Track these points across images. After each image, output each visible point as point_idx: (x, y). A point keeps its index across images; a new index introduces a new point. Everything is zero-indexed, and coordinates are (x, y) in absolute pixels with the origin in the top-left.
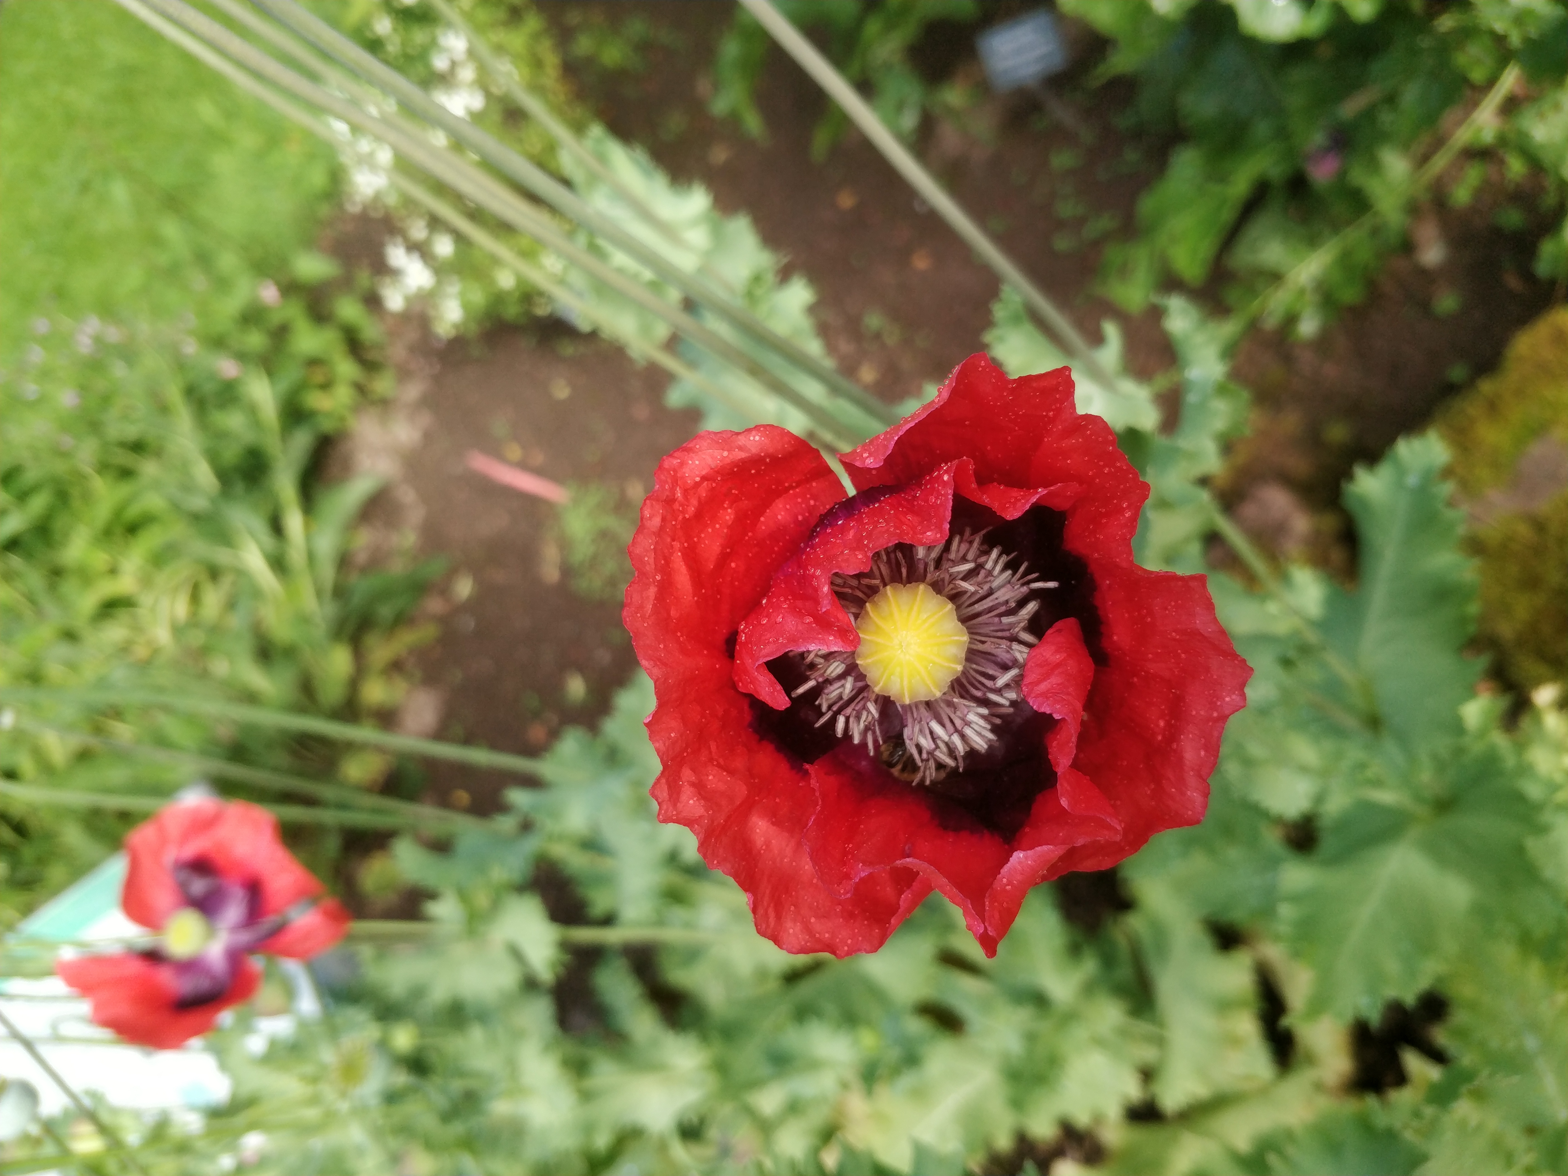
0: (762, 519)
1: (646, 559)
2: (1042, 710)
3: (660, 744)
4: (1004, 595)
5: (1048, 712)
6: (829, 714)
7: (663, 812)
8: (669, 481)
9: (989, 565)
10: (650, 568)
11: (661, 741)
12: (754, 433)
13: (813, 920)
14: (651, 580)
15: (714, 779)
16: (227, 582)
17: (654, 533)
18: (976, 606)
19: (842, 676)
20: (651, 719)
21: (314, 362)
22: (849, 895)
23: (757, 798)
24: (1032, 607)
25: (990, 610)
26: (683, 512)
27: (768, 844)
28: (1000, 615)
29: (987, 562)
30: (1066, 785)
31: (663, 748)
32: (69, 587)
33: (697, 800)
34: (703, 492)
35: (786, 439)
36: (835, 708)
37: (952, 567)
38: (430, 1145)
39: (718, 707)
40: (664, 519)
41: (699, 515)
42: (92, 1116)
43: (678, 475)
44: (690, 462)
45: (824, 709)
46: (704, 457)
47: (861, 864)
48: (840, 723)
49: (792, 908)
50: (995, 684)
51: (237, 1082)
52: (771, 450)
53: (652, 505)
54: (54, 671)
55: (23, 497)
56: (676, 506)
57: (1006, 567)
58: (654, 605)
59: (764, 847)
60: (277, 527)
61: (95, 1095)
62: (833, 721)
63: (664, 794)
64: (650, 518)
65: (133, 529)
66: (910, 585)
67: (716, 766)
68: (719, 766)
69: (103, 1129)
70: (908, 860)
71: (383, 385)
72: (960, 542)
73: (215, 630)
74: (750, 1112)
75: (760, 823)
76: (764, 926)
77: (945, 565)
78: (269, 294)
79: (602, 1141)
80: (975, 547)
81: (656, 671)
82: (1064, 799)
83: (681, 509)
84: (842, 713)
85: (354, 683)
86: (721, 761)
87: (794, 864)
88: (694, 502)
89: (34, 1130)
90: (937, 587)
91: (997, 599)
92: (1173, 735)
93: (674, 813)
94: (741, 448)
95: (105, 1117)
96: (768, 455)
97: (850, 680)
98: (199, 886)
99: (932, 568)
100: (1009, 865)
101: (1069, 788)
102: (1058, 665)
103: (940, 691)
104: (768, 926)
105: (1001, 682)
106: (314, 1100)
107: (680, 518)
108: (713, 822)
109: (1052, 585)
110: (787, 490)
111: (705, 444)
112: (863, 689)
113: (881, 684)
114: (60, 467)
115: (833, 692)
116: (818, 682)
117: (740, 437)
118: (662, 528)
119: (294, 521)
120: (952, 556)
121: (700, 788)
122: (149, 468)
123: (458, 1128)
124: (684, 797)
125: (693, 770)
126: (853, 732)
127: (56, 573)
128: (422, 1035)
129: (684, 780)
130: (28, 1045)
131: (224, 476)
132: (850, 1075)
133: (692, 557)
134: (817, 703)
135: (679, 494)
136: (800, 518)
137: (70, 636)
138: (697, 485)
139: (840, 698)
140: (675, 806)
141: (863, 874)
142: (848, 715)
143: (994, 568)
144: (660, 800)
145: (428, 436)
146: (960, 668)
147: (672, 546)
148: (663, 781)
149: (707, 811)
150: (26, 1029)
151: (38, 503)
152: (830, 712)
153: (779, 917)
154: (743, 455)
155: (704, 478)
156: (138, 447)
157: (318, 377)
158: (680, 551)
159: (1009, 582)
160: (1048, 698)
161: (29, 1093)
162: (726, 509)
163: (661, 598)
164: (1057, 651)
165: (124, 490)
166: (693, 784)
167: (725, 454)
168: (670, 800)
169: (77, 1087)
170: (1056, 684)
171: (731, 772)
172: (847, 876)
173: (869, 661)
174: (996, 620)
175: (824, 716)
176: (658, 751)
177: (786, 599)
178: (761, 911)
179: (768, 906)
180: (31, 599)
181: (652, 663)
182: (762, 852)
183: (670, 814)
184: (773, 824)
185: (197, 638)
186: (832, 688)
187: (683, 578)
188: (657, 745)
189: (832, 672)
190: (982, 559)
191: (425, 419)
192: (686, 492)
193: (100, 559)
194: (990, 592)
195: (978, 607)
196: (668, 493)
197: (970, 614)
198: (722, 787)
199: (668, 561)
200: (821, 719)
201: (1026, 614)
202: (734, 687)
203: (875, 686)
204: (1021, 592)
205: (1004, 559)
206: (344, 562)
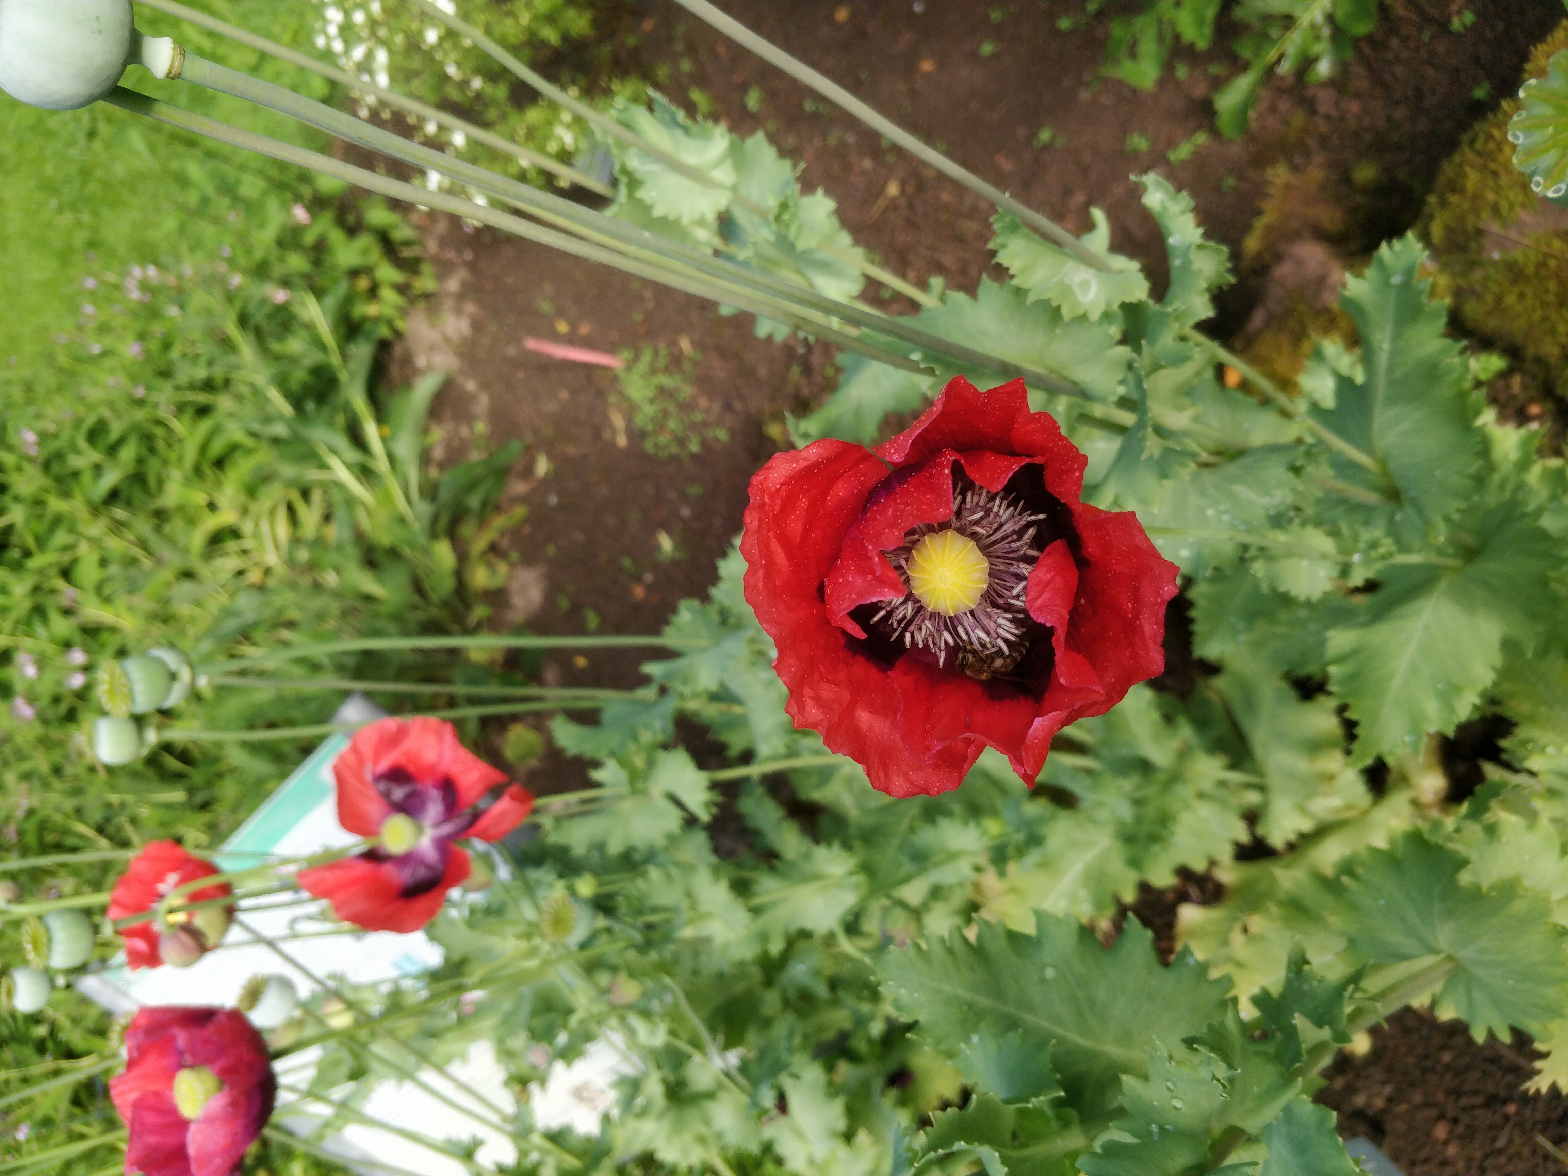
0: (828, 498)
1: (753, 551)
2: (1039, 621)
3: (786, 678)
4: (1009, 528)
5: (1043, 622)
6: (899, 630)
7: (796, 721)
8: (759, 493)
9: (995, 509)
10: (757, 557)
11: (786, 676)
12: (811, 447)
13: (911, 773)
14: (759, 566)
15: (827, 692)
16: (317, 496)
17: (755, 532)
18: (991, 537)
19: (905, 602)
20: (776, 663)
21: (354, 273)
22: (931, 761)
23: (858, 698)
24: (1031, 532)
25: (1004, 538)
26: (773, 510)
27: (871, 727)
28: (1009, 543)
29: (994, 506)
30: (1063, 668)
31: (788, 680)
32: (175, 526)
33: (817, 708)
34: (783, 493)
35: (835, 445)
36: (903, 625)
37: (969, 517)
38: (633, 974)
39: (820, 640)
40: (760, 520)
41: (783, 509)
42: (337, 995)
43: (764, 487)
44: (771, 476)
45: (895, 625)
46: (780, 470)
47: (936, 741)
48: (907, 638)
49: (895, 767)
50: (1011, 594)
51: (448, 948)
52: (826, 456)
53: (750, 514)
54: (183, 609)
55: (113, 450)
56: (766, 508)
57: (1008, 507)
58: (764, 582)
59: (869, 730)
60: (357, 439)
61: (338, 977)
62: (902, 636)
63: (795, 710)
64: (751, 522)
65: (220, 463)
66: (941, 533)
67: (826, 682)
68: (828, 681)
69: (350, 1005)
70: (966, 734)
71: (426, 282)
72: (973, 495)
73: (319, 543)
74: (902, 904)
75: (863, 715)
76: (877, 784)
77: (965, 513)
78: (300, 214)
79: (776, 948)
80: (984, 495)
81: (774, 630)
82: (1062, 678)
83: (770, 509)
84: (908, 630)
85: (459, 574)
86: (829, 677)
87: (891, 737)
88: (779, 501)
89: (297, 1013)
90: (961, 531)
91: (1005, 531)
92: (1136, 617)
93: (804, 720)
94: (804, 460)
95: (349, 995)
96: (823, 459)
97: (910, 603)
98: (399, 793)
99: (954, 520)
100: (1033, 727)
101: (1065, 670)
102: (1049, 582)
103: (975, 604)
104: (880, 783)
105: (1015, 592)
106: (533, 952)
107: (771, 515)
108: (830, 722)
109: (1042, 516)
110: (843, 474)
111: (779, 462)
112: (920, 609)
113: (932, 606)
114: (140, 415)
115: (899, 614)
116: (887, 611)
117: (802, 452)
118: (760, 527)
119: (371, 430)
120: (968, 505)
121: (818, 700)
122: (224, 403)
123: (654, 956)
124: (808, 708)
125: (811, 688)
126: (918, 641)
127: (161, 516)
128: (601, 884)
129: (805, 696)
130: (271, 944)
131: (297, 401)
132: (983, 860)
133: (783, 539)
134: (890, 623)
135: (766, 499)
136: (855, 491)
137: (188, 575)
138: (778, 490)
139: (904, 617)
140: (803, 715)
141: (938, 748)
142: (912, 631)
143: (999, 511)
144: (792, 714)
145: (477, 326)
146: (985, 586)
147: (769, 536)
148: (793, 701)
149: (825, 715)
150: (269, 932)
151: (128, 453)
152: (900, 628)
153: (887, 776)
154: (807, 463)
155: (782, 485)
156: (209, 386)
157: (363, 283)
158: (775, 537)
159: (1013, 516)
160: (1042, 611)
161: (286, 984)
162: (802, 499)
163: (768, 576)
164: (1048, 571)
165: (205, 426)
166: (813, 698)
167: (794, 465)
168: (799, 713)
169: (320, 972)
170: (1048, 599)
171: (837, 684)
172: (928, 748)
173: (921, 591)
174: (1007, 545)
175: (896, 633)
176: (785, 683)
177: (854, 562)
178: (873, 774)
179: (878, 769)
180: (143, 544)
181: (770, 625)
182: (868, 733)
183: (800, 721)
184: (872, 713)
185: (303, 555)
186: (898, 612)
187: (780, 557)
188: (784, 679)
189: (896, 603)
190: (990, 505)
191: (470, 308)
192: (771, 497)
193: (199, 498)
194: (1001, 526)
195: (993, 538)
196: (760, 502)
197: (988, 543)
198: (832, 695)
199: (767, 547)
200: (894, 635)
201: (1027, 539)
202: (829, 623)
203: (928, 608)
204: (1021, 524)
205: (1005, 503)
206: (425, 458)
